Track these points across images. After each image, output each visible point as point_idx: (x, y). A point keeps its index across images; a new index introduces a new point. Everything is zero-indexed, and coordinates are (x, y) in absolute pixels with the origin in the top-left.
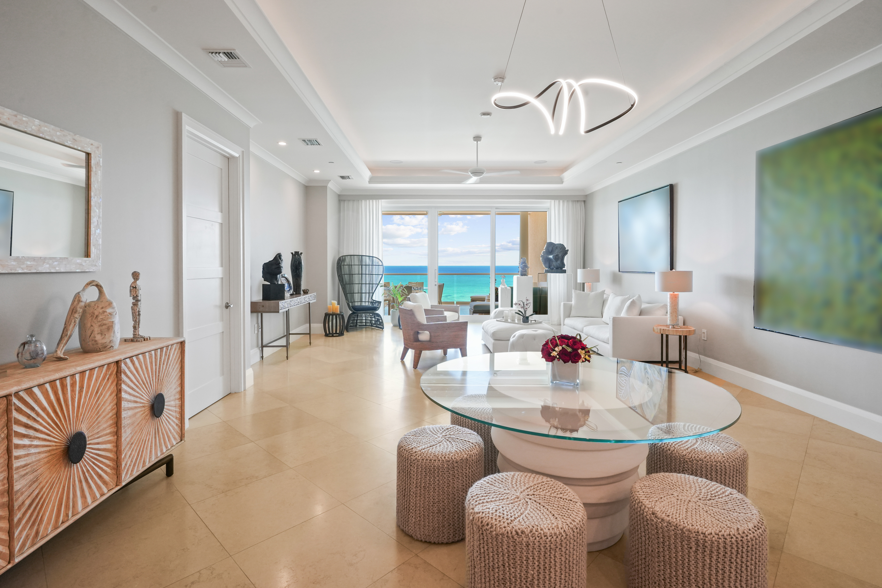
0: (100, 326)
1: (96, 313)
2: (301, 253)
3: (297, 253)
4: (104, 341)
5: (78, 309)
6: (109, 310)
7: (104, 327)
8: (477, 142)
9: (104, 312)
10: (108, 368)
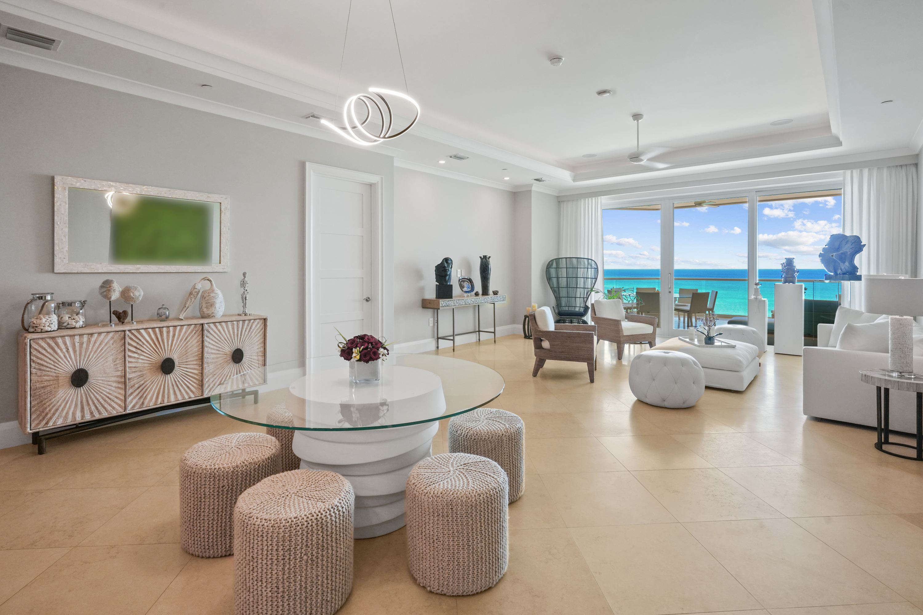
0: (206, 303)
1: (205, 296)
2: (489, 257)
3: (485, 257)
4: (208, 312)
5: (193, 293)
6: (212, 295)
7: (209, 304)
8: (638, 121)
9: (209, 295)
10: (195, 327)
